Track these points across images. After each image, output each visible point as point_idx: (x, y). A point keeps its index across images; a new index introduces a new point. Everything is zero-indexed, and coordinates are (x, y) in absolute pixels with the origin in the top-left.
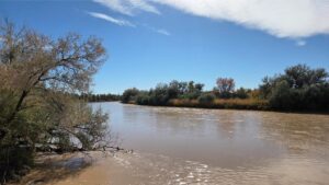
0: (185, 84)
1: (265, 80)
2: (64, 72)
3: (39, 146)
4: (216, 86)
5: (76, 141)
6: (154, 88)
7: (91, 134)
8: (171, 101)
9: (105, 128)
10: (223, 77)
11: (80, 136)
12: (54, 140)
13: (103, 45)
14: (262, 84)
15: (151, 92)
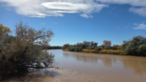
0: (89, 43)
1: (124, 42)
2: (40, 41)
3: (30, 66)
4: (103, 44)
5: (42, 65)
6: (76, 44)
7: (48, 62)
8: (83, 50)
9: (53, 60)
10: (106, 40)
11: (44, 63)
12: (35, 64)
13: (53, 32)
14: (123, 43)
15: (75, 46)
